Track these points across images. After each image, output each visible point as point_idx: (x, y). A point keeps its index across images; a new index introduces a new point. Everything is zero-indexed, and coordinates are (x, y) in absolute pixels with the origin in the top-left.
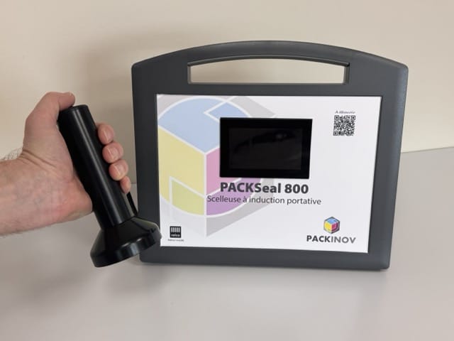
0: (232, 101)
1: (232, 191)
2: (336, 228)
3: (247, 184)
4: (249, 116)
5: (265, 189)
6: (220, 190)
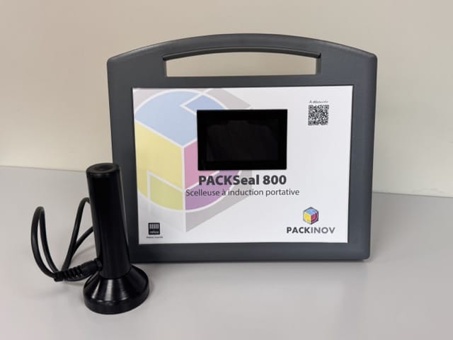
1: (211, 184)
2: (315, 218)
3: (225, 177)
4: (226, 108)
5: (244, 181)
6: (198, 183)
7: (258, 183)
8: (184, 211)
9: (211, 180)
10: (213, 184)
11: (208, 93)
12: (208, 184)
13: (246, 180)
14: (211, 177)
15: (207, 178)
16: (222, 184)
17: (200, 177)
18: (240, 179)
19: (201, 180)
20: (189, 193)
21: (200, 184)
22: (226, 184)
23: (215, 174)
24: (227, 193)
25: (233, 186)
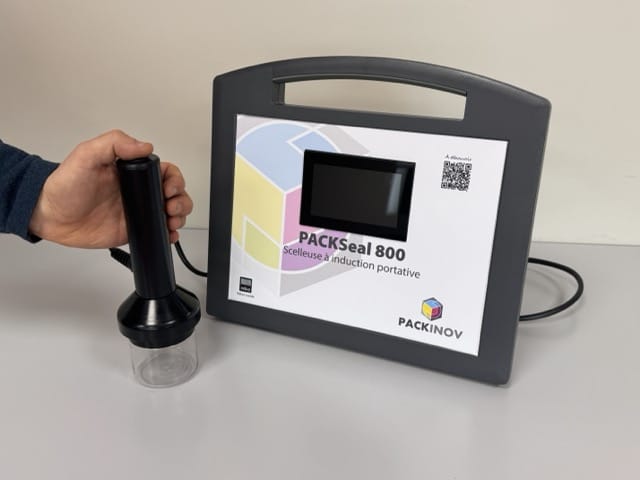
0: (319, 130)
1: (312, 244)
2: (437, 313)
3: (331, 238)
4: (339, 151)
5: (352, 248)
6: (298, 240)
7: (369, 253)
8: (280, 271)
9: (313, 239)
10: (316, 244)
12: (309, 243)
13: (355, 247)
14: (313, 235)
15: (309, 236)
16: (325, 246)
17: (302, 233)
18: (347, 244)
19: (302, 236)
20: (287, 251)
21: (301, 241)
22: (330, 247)
23: (319, 232)
24: (330, 259)
25: (339, 250)
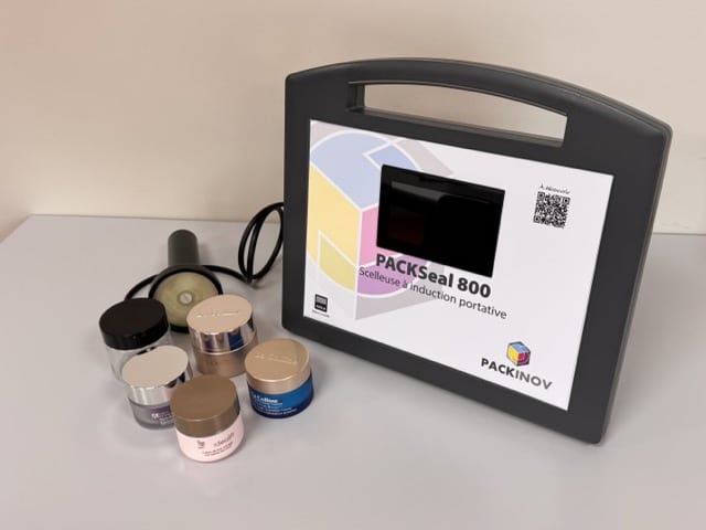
1: (390, 268)
2: (524, 359)
3: (409, 264)
4: (420, 169)
5: (432, 277)
6: (375, 263)
7: (450, 285)
8: (356, 294)
9: (390, 263)
10: (394, 269)
11: (399, 143)
12: (387, 267)
13: (436, 277)
14: (391, 259)
15: (387, 259)
16: (403, 272)
17: (379, 256)
18: (428, 273)
19: (380, 259)
20: (363, 272)
21: (378, 264)
22: (409, 274)
23: (397, 256)
24: (409, 286)
25: (417, 279)
